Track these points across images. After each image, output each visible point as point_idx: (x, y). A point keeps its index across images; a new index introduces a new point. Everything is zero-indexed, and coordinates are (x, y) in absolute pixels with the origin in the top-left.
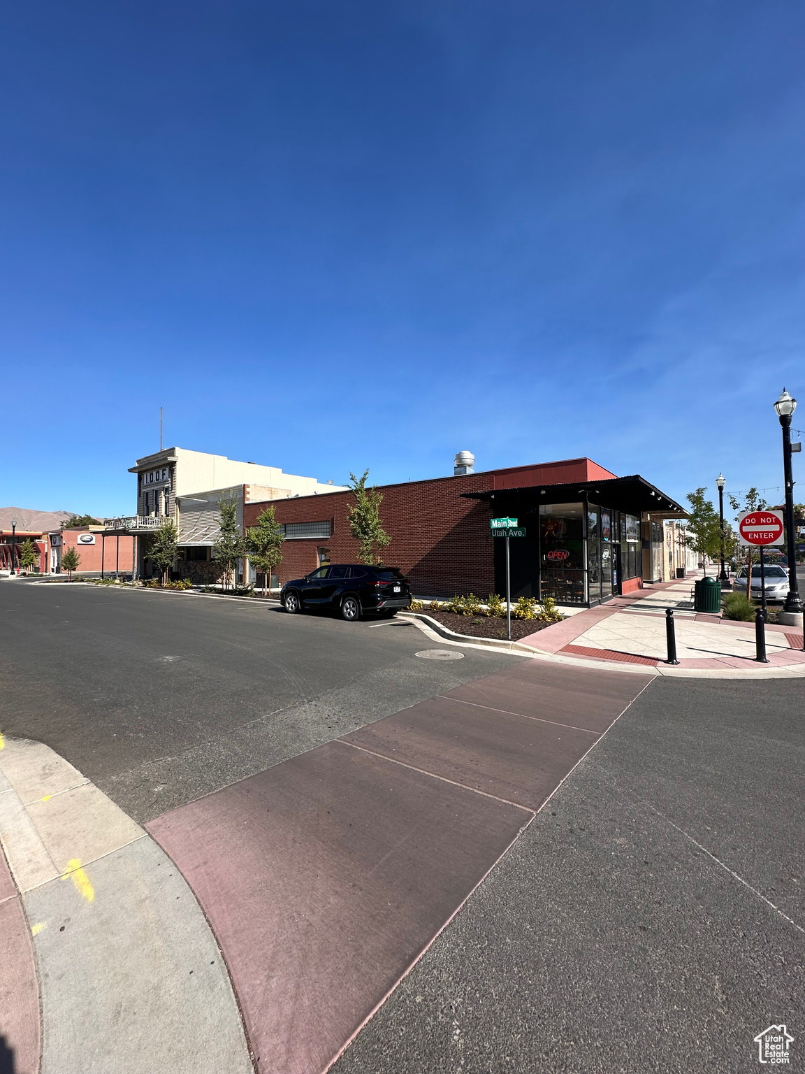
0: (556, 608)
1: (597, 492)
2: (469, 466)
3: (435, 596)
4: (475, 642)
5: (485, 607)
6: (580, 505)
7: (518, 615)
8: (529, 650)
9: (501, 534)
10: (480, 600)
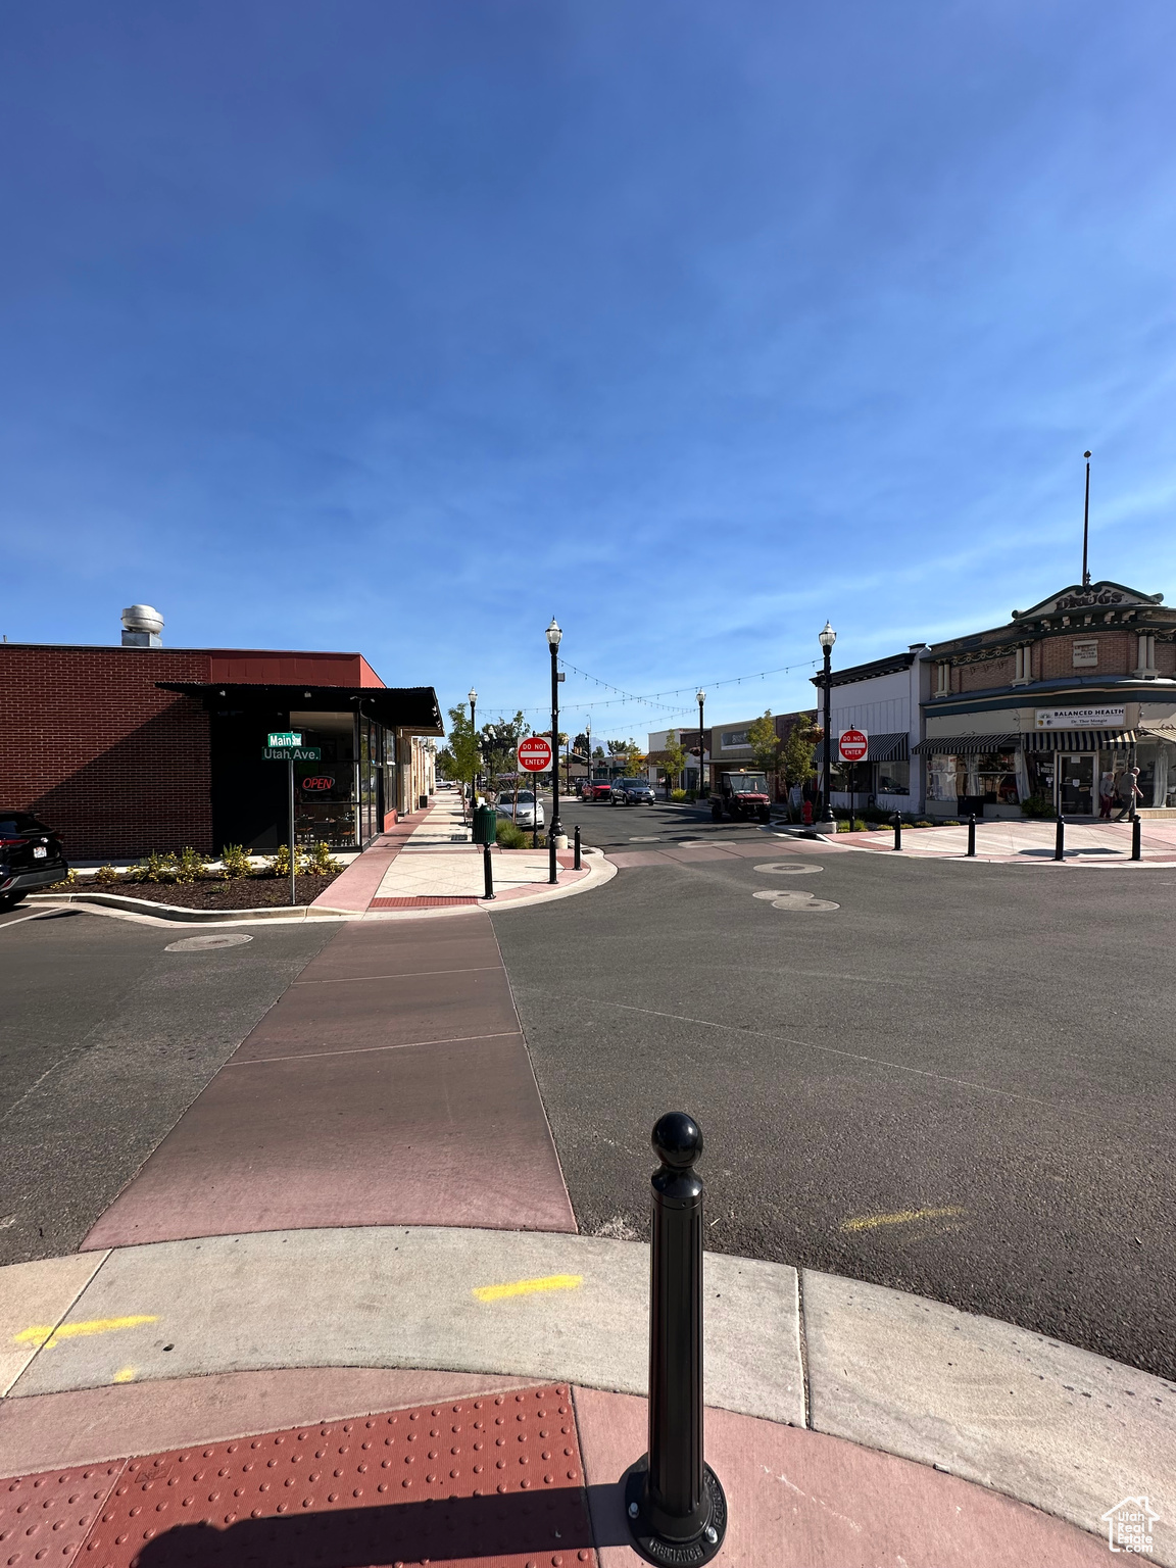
0: (331, 856)
1: (373, 700)
2: (154, 632)
3: (103, 859)
4: (243, 917)
5: (217, 866)
6: (350, 715)
7: (280, 871)
8: (333, 913)
9: (279, 756)
10: (203, 856)
